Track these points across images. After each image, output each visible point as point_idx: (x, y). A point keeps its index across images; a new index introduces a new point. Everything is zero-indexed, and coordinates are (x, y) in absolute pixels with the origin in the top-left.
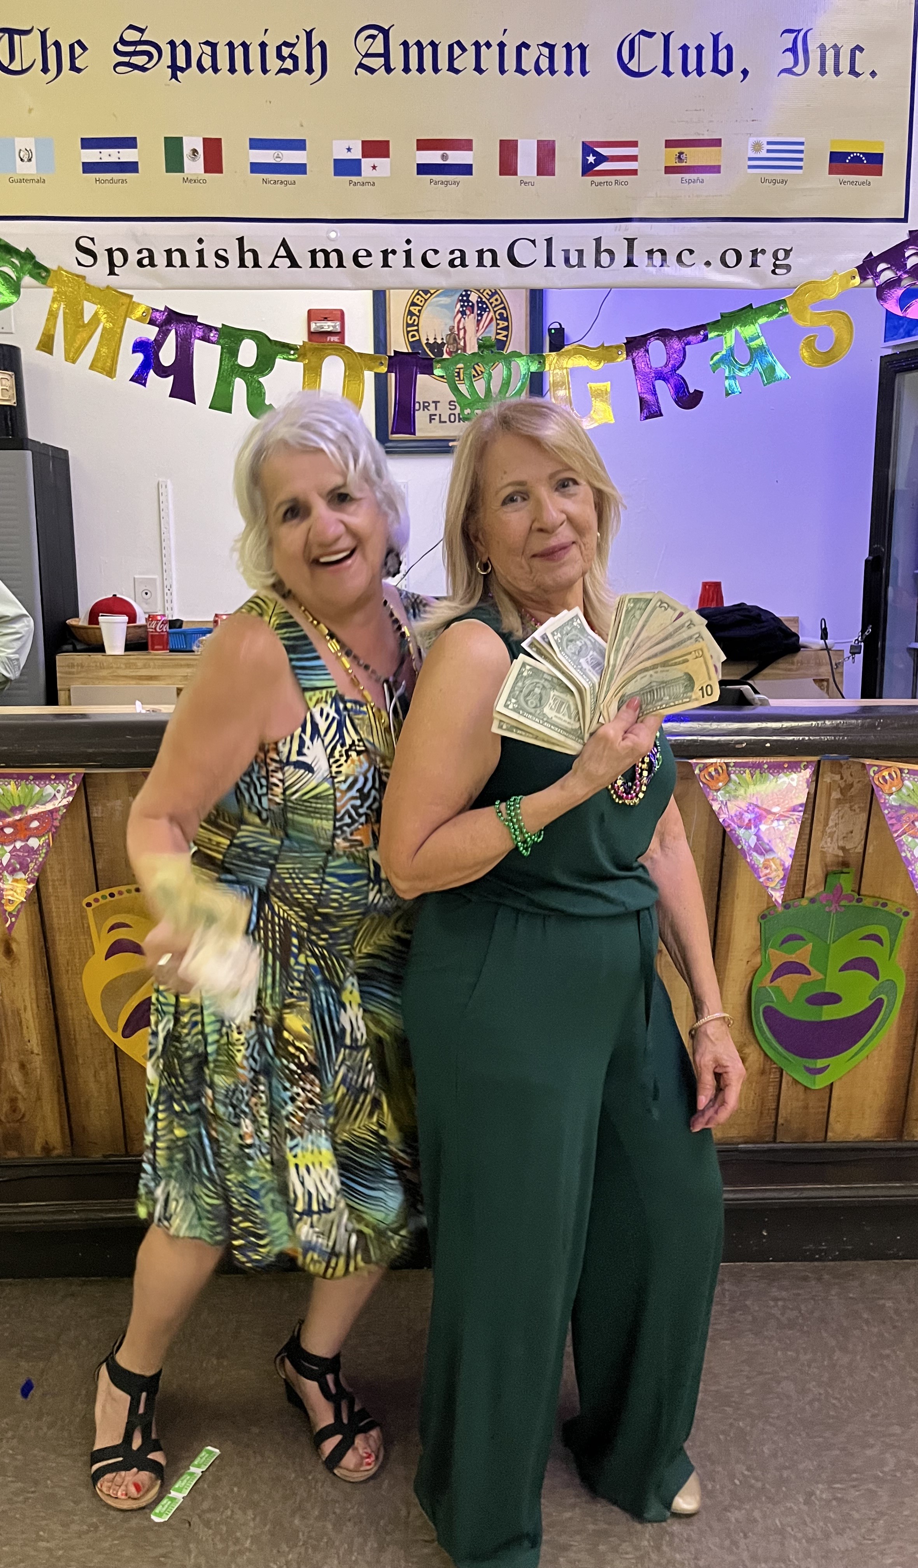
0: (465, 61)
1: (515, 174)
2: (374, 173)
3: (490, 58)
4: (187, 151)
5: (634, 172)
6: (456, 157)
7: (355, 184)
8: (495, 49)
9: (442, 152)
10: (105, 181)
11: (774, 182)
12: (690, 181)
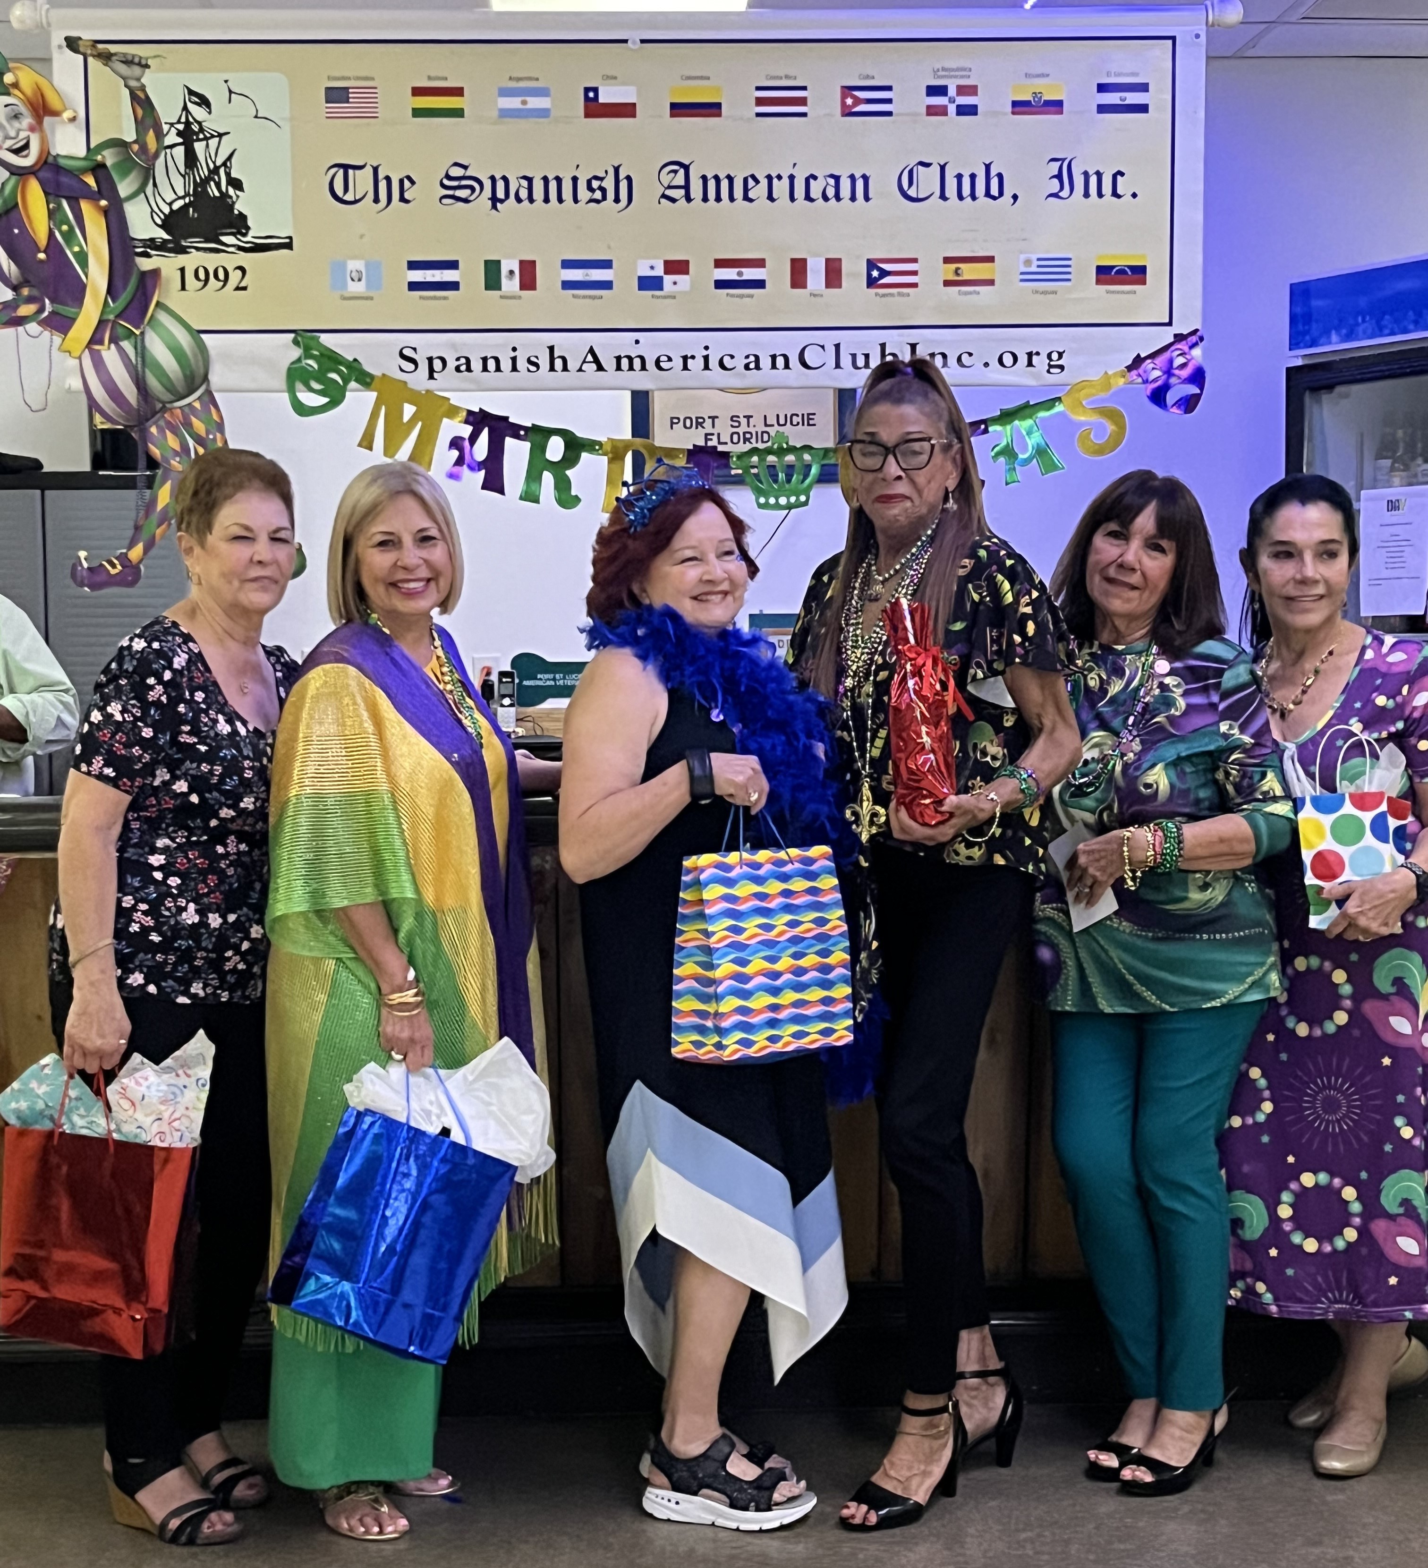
0: (759, 191)
1: (805, 287)
2: (675, 288)
3: (781, 188)
4: (504, 272)
5: (914, 285)
6: (750, 274)
7: (658, 297)
8: (786, 181)
9: (737, 270)
10: (429, 298)
11: (1045, 293)
12: (966, 293)
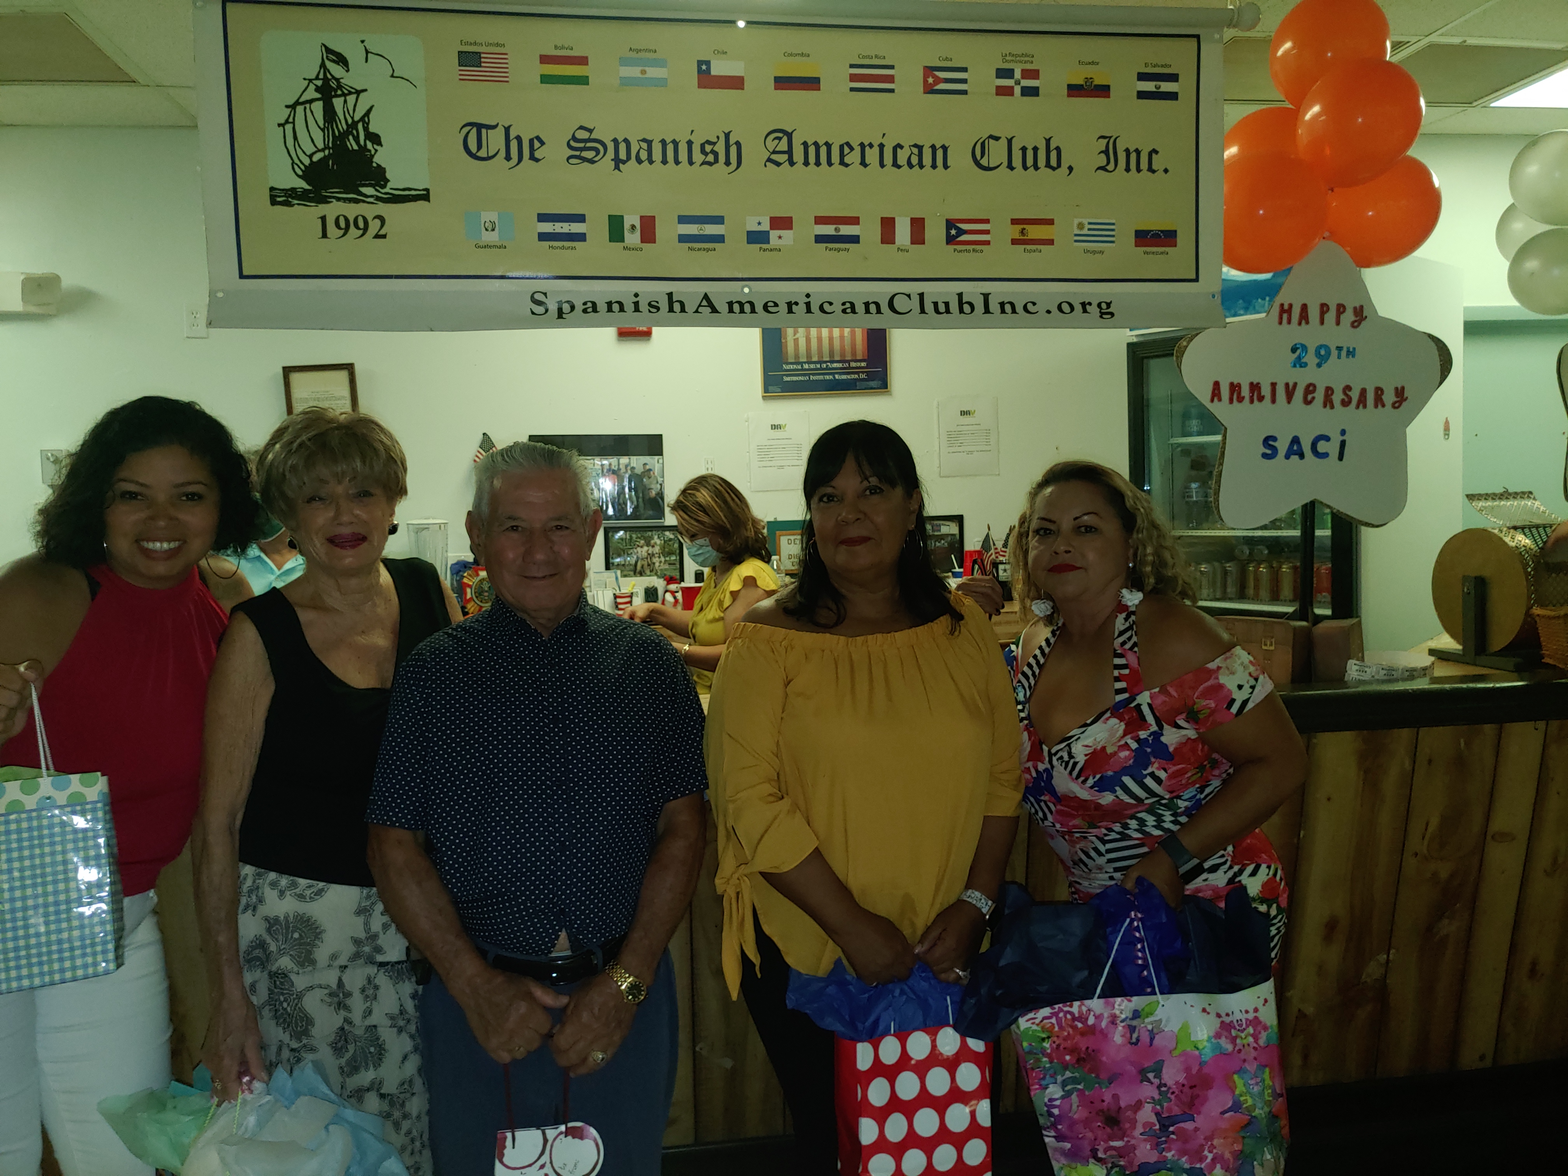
0: (853, 157)
1: (893, 242)
2: (780, 242)
3: (872, 156)
4: (627, 226)
5: (987, 243)
6: (846, 230)
7: (765, 250)
8: (876, 149)
9: (835, 226)
10: (557, 248)
11: (1094, 252)
12: (1030, 251)
